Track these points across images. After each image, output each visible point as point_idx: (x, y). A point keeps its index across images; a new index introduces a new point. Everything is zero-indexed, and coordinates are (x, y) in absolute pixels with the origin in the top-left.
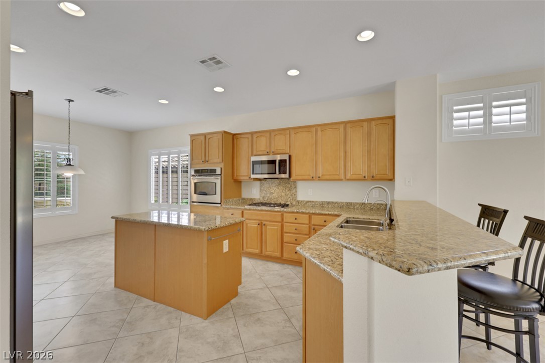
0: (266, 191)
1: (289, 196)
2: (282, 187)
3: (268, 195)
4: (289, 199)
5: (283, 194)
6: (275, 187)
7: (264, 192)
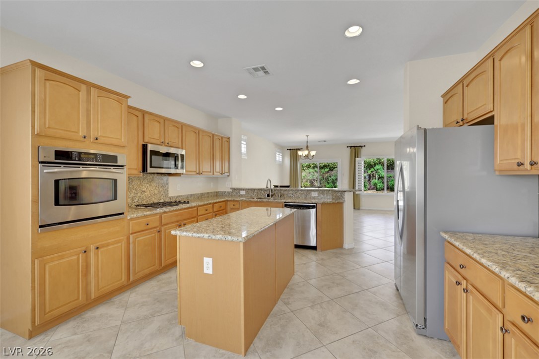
0: (136, 190)
1: (162, 193)
2: (155, 184)
3: (139, 195)
4: (162, 197)
5: (156, 192)
6: (147, 184)
7: (134, 191)
